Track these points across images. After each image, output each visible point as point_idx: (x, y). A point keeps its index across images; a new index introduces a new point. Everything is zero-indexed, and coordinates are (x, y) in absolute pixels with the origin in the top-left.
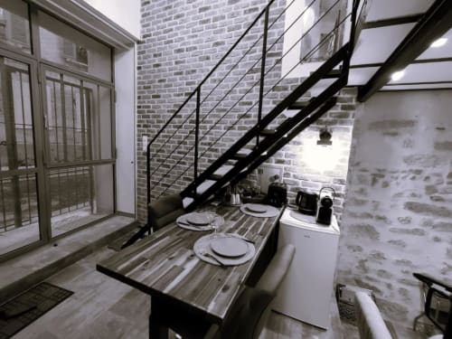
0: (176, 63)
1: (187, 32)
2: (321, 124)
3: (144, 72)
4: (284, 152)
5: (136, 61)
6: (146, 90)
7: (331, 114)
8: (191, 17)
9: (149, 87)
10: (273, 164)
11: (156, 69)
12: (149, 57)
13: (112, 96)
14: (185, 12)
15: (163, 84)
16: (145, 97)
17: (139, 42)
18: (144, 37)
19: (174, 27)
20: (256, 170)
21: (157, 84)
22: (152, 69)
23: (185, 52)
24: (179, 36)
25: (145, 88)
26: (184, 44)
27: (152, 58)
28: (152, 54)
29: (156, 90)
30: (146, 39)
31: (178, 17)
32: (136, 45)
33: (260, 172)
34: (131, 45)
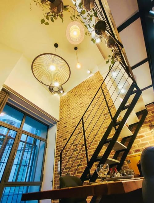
0: (73, 123)
1: (76, 112)
2: (147, 123)
3: (60, 131)
4: (136, 145)
5: (57, 128)
6: (60, 138)
7: (149, 117)
8: (77, 107)
9: (62, 137)
10: (134, 154)
11: (65, 128)
12: (62, 125)
13: (45, 146)
14: (75, 107)
15: (68, 133)
16: (60, 142)
17: (58, 121)
18: (60, 119)
19: (71, 112)
20: (125, 162)
21: (65, 134)
22: (63, 129)
23: (76, 118)
24: (73, 114)
25: (60, 137)
26: (75, 116)
27: (63, 125)
28: (63, 124)
29: (65, 137)
30: (61, 120)
31: (72, 109)
32: (57, 123)
33: (129, 162)
34: (55, 123)
